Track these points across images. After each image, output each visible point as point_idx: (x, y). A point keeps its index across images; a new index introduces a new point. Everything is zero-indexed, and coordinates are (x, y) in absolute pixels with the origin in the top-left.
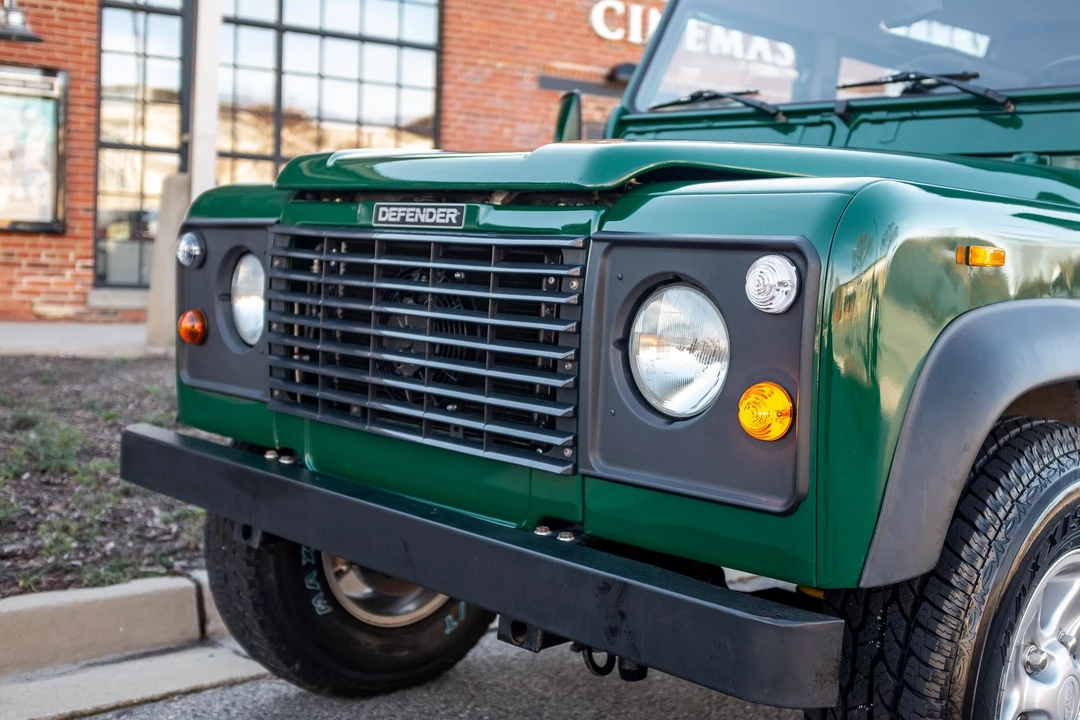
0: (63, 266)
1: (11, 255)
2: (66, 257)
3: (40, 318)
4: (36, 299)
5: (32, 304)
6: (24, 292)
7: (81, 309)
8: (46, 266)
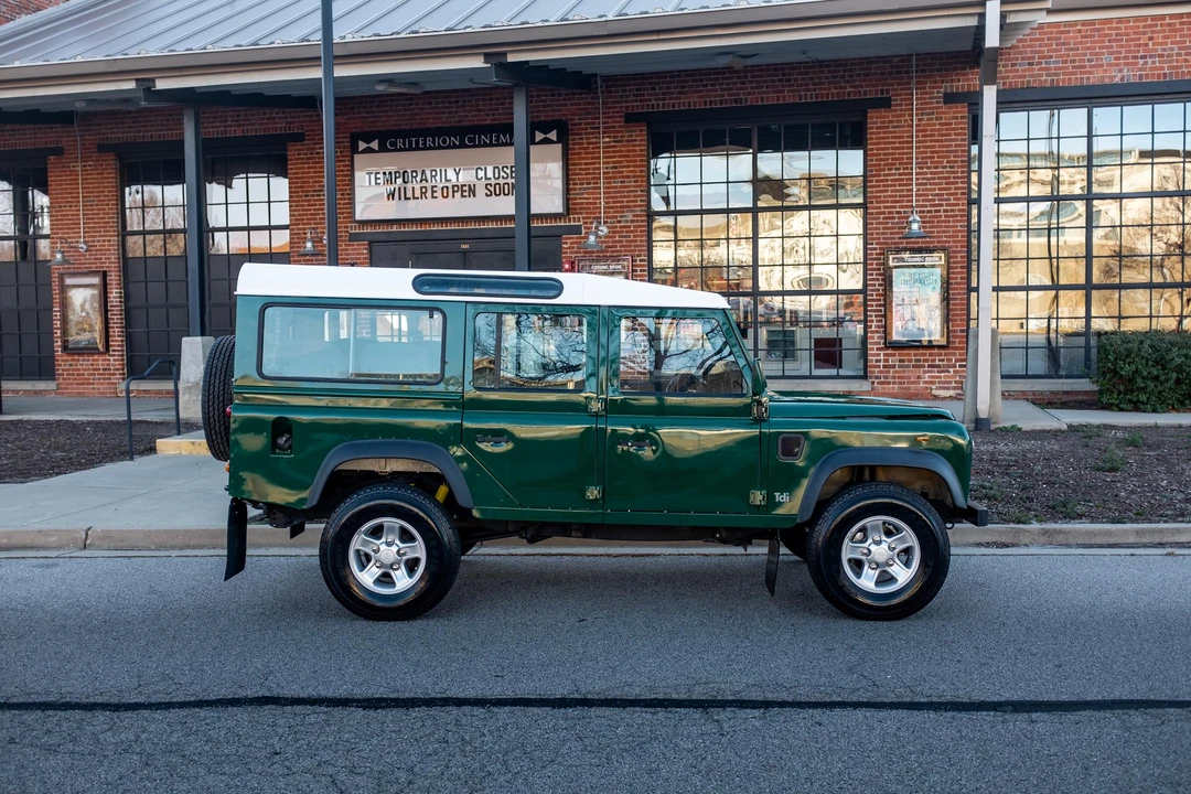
0: (949, 366)
1: (919, 360)
2: (950, 360)
3: (936, 397)
4: (934, 387)
5: (931, 389)
6: (926, 383)
7: (959, 392)
8: (939, 366)
